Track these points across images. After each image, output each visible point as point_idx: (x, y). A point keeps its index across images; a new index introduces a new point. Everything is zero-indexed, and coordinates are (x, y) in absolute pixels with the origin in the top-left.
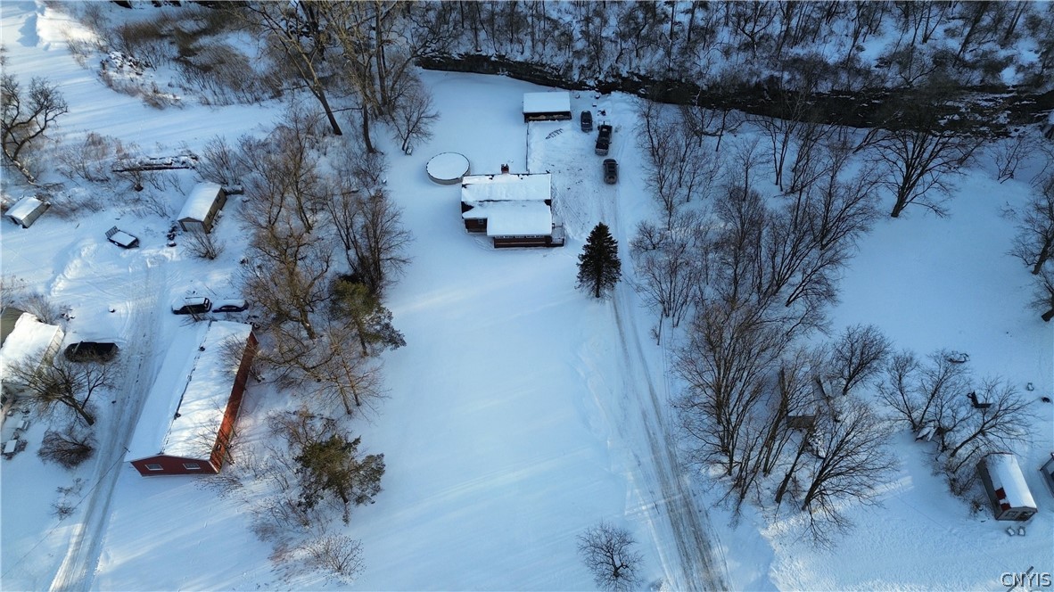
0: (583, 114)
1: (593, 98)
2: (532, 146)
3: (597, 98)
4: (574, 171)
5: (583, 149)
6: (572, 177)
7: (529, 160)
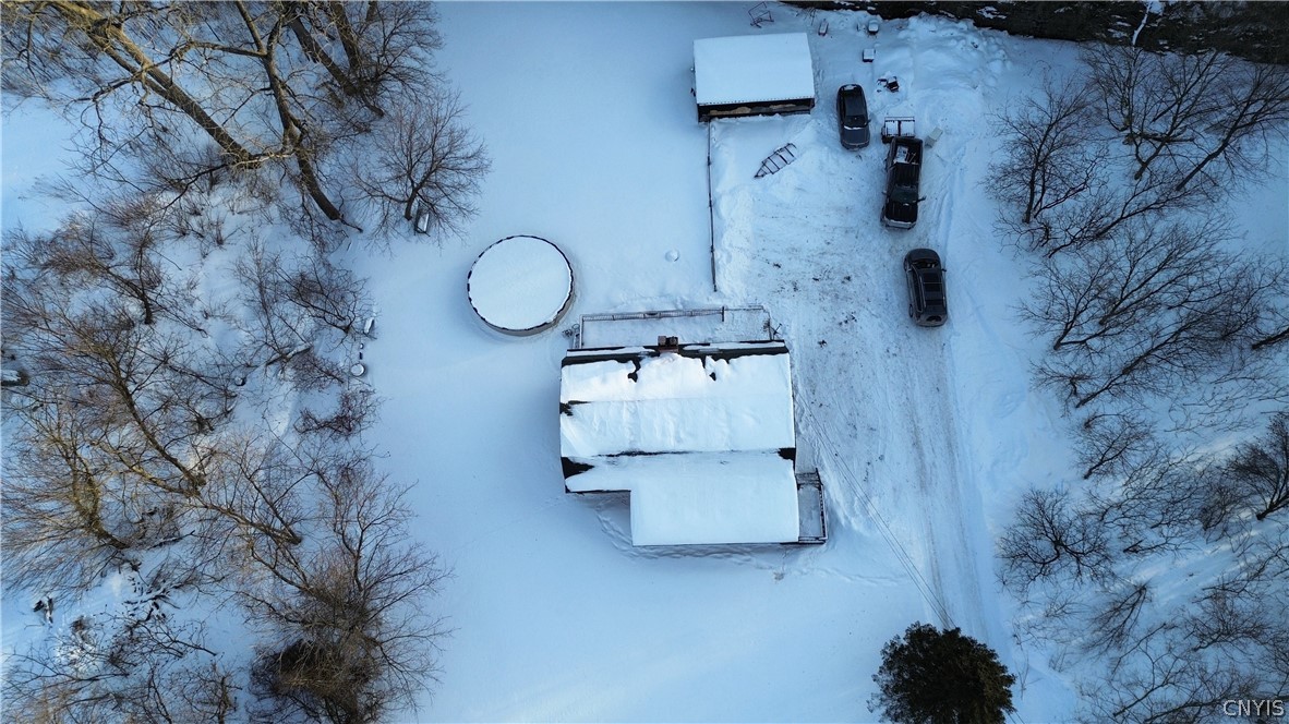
0: (843, 93)
1: (862, 34)
2: (723, 207)
3: (873, 33)
4: (833, 284)
5: (848, 210)
6: (827, 303)
7: (718, 253)
